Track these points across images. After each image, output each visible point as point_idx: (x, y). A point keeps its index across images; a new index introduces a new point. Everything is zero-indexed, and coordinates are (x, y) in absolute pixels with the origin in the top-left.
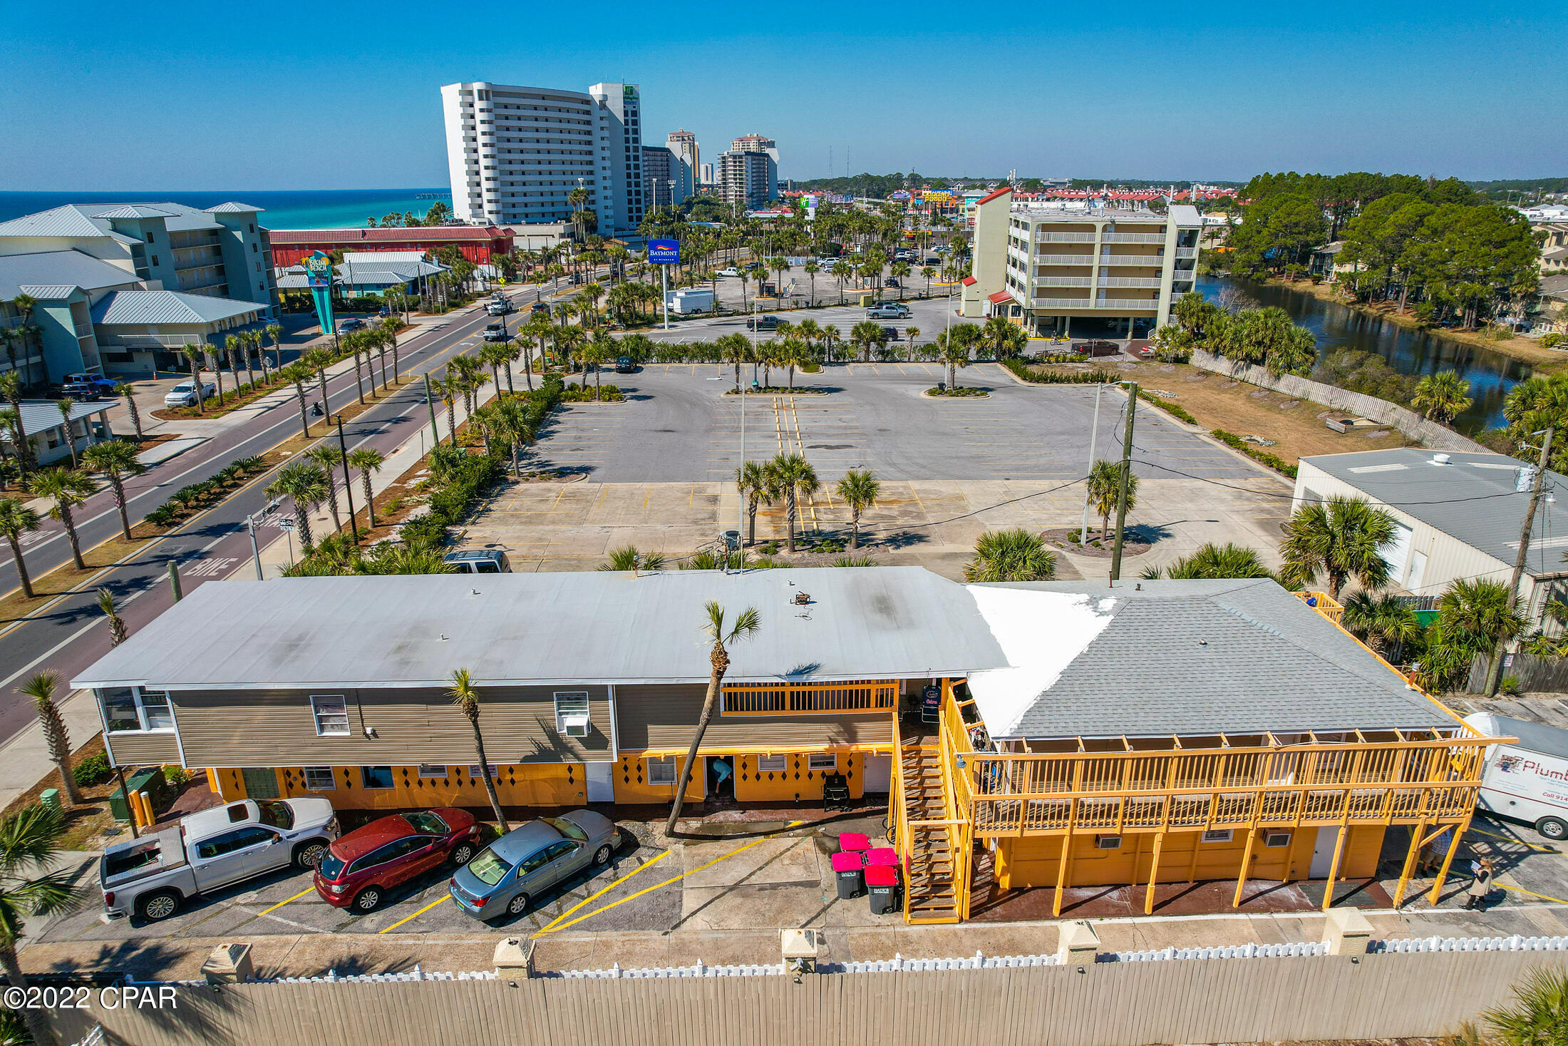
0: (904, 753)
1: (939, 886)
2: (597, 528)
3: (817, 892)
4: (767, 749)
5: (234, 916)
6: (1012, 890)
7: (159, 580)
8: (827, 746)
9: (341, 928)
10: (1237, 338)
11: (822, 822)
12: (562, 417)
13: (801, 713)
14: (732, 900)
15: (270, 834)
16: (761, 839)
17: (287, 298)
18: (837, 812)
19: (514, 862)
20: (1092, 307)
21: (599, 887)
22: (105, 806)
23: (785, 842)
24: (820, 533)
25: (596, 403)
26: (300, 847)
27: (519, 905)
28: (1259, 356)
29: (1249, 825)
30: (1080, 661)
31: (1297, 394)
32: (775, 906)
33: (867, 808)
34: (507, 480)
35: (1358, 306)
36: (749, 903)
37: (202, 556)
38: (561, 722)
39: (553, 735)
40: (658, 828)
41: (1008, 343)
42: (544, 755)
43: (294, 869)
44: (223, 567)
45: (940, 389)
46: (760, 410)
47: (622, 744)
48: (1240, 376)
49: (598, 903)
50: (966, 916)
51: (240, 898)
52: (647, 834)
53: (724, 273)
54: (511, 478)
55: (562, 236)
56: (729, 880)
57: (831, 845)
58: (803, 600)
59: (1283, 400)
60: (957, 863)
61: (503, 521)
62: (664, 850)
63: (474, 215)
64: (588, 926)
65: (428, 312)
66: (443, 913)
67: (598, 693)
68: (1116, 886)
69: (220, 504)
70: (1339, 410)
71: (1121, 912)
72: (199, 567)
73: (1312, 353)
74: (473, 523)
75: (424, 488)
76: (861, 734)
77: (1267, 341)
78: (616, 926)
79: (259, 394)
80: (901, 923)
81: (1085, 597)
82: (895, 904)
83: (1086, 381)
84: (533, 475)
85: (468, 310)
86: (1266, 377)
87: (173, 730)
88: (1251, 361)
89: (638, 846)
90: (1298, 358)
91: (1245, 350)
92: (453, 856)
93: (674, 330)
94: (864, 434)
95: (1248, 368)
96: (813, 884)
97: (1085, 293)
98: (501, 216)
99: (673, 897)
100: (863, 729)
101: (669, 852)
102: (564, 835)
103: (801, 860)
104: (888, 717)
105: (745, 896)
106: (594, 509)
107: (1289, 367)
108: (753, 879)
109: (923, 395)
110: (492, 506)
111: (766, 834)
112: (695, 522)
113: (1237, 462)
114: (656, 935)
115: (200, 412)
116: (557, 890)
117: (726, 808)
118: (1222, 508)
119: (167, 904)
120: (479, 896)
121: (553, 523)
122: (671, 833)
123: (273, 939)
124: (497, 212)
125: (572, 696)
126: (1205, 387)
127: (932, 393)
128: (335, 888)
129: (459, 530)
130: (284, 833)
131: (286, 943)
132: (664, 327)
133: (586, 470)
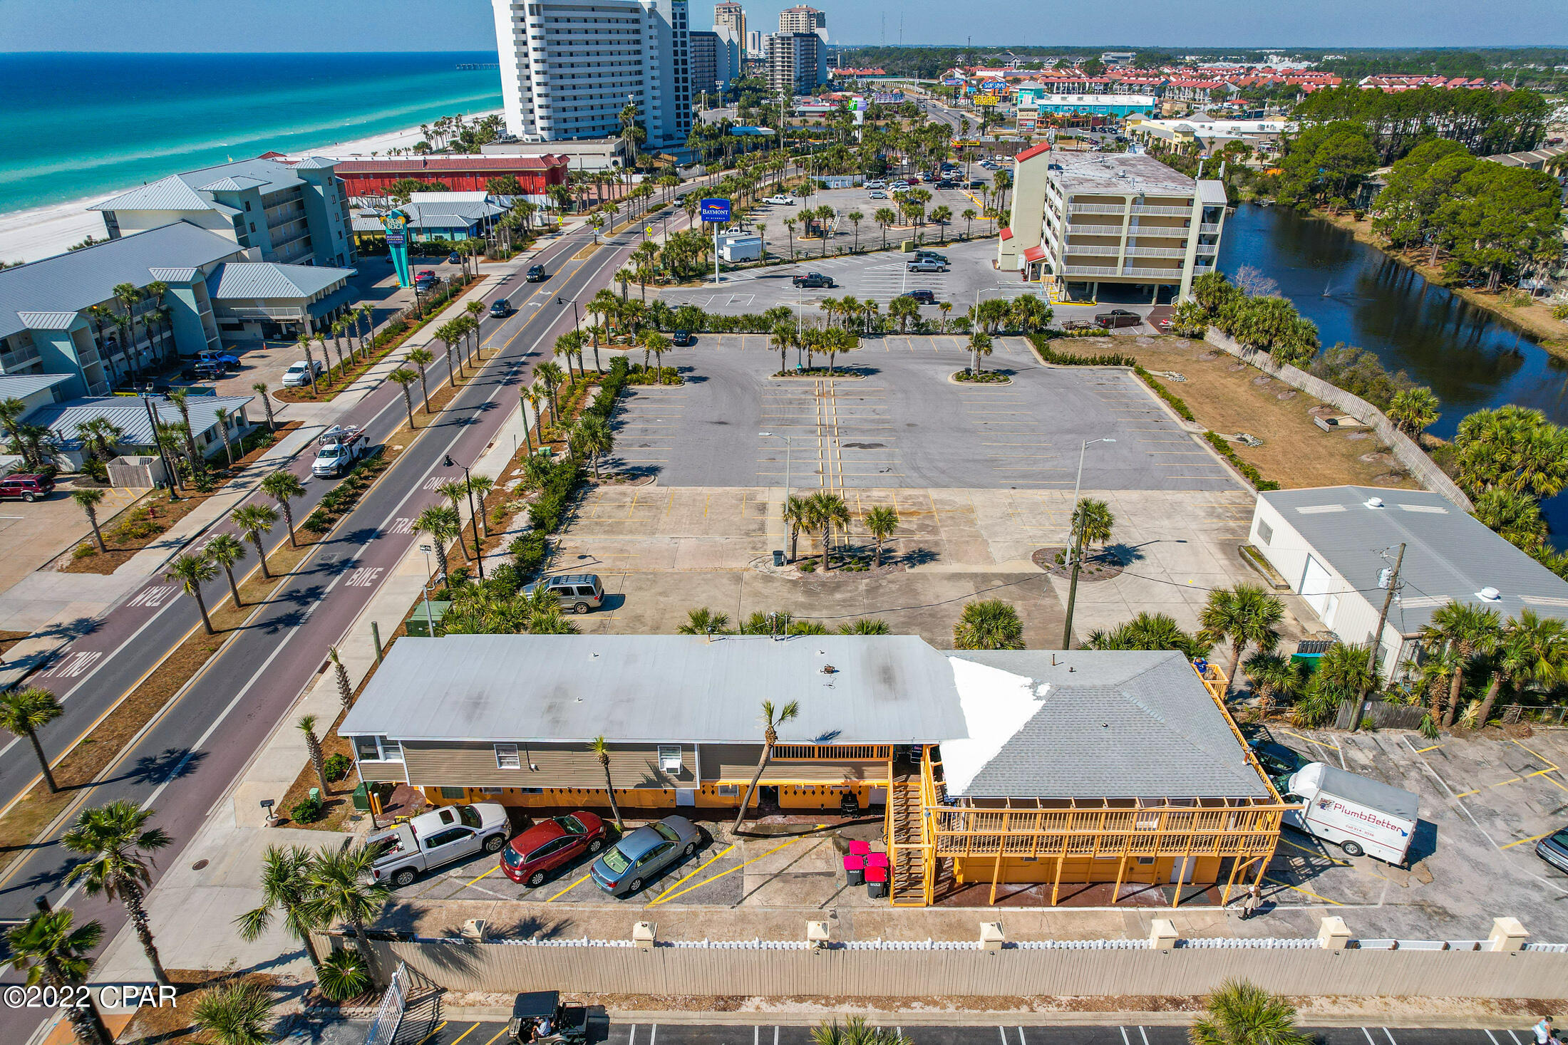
0: (895, 787)
1: (915, 881)
2: (666, 539)
3: (833, 880)
4: (802, 782)
5: (451, 885)
6: (965, 884)
7: (328, 589)
8: (843, 781)
9: (521, 897)
10: (1246, 324)
11: (839, 826)
12: (630, 404)
13: (826, 760)
14: (776, 884)
15: (469, 832)
16: (797, 838)
17: (361, 241)
18: (850, 819)
19: (633, 858)
20: (1119, 274)
21: (688, 872)
22: (348, 798)
23: (814, 841)
24: (850, 548)
25: (657, 387)
26: (487, 839)
27: (637, 885)
28: (1266, 343)
29: (1121, 854)
30: (1016, 738)
31: (1295, 385)
32: (805, 890)
33: (871, 816)
34: (587, 482)
35: (1393, 253)
36: (787, 887)
37: (355, 565)
38: (662, 764)
39: (657, 772)
40: (727, 827)
41: (1035, 319)
42: (649, 783)
43: (484, 853)
44: (374, 577)
45: (966, 375)
46: (803, 396)
47: (703, 776)
48: (1248, 358)
49: (687, 884)
50: (931, 903)
51: (453, 872)
52: (719, 832)
53: (771, 200)
54: (592, 480)
55: (613, 155)
56: (774, 869)
57: (844, 844)
58: (830, 670)
59: (1281, 390)
60: (926, 868)
61: (589, 530)
62: (730, 845)
63: (527, 132)
64: (682, 900)
65: (493, 258)
66: (587, 888)
67: (688, 748)
68: (1036, 884)
69: (356, 507)
70: (1329, 406)
71: (1036, 903)
72: (355, 576)
73: (1313, 345)
74: (566, 532)
75: (521, 492)
76: (866, 774)
77: (1273, 331)
78: (700, 901)
79: (359, 371)
80: (888, 906)
81: (1029, 681)
82: (884, 892)
83: (1102, 363)
84: (610, 477)
85: (531, 255)
86: (1270, 364)
87: (402, 761)
88: (1258, 347)
89: (713, 841)
90: (1299, 350)
91: (1253, 337)
92: (589, 847)
93: (725, 284)
94: (895, 431)
95: (1255, 352)
96: (831, 874)
97: (1113, 261)
98: (553, 132)
99: (736, 881)
100: (868, 771)
101: (734, 847)
102: (664, 837)
103: (823, 856)
104: (885, 764)
105: (784, 882)
106: (664, 518)
107: (1291, 357)
108: (791, 870)
109: (951, 380)
110: (580, 512)
111: (800, 834)
112: (747, 534)
113: (1219, 470)
114: (727, 908)
115: (314, 394)
116: (660, 874)
117: (772, 813)
118: (1194, 526)
119: (409, 876)
120: (611, 881)
121: (631, 532)
122: (736, 833)
123: (480, 903)
124: (549, 129)
125: (670, 749)
126: (1214, 369)
127: (959, 377)
128: (517, 873)
129: (554, 539)
130: (477, 831)
131: (489, 906)
132: (714, 280)
133: (652, 471)
